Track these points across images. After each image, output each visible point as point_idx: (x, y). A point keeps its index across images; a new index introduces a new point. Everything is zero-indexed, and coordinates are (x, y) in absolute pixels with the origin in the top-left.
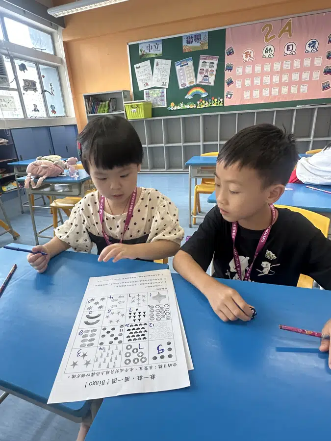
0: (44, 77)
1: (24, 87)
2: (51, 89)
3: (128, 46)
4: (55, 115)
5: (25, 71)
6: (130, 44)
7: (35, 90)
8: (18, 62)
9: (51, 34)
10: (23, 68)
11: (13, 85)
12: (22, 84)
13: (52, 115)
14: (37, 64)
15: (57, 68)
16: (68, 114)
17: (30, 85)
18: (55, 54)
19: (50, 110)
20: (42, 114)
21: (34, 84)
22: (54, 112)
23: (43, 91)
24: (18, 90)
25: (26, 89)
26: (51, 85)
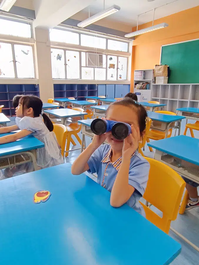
0: (119, 62)
2: (122, 67)
3: (161, 47)
4: (121, 79)
6: (163, 46)
7: (114, 68)
8: (109, 57)
9: (128, 43)
10: (111, 59)
11: (104, 66)
12: (108, 66)
13: (119, 79)
14: (118, 57)
15: (128, 58)
16: (128, 79)
17: (112, 66)
18: (128, 52)
19: (119, 77)
20: (114, 79)
21: (114, 65)
22: (120, 78)
23: (118, 68)
24: (106, 68)
25: (109, 68)
26: (122, 65)
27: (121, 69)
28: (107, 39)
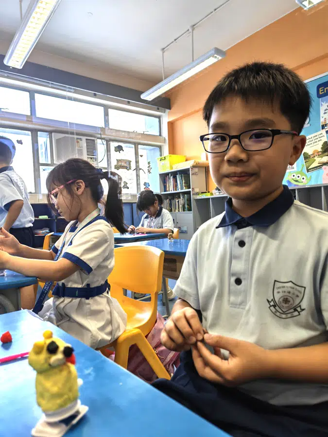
0: (141, 156)
1: (115, 166)
2: (149, 167)
5: (121, 151)
7: (128, 168)
8: (113, 145)
9: (159, 117)
10: (119, 149)
11: (102, 163)
12: (114, 163)
14: (136, 145)
15: (160, 147)
18: (160, 135)
19: (142, 187)
20: (131, 190)
21: (128, 162)
23: (138, 169)
24: (108, 169)
25: (117, 168)
26: (149, 163)
27: (146, 171)
28: (106, 108)
